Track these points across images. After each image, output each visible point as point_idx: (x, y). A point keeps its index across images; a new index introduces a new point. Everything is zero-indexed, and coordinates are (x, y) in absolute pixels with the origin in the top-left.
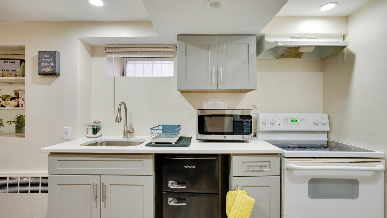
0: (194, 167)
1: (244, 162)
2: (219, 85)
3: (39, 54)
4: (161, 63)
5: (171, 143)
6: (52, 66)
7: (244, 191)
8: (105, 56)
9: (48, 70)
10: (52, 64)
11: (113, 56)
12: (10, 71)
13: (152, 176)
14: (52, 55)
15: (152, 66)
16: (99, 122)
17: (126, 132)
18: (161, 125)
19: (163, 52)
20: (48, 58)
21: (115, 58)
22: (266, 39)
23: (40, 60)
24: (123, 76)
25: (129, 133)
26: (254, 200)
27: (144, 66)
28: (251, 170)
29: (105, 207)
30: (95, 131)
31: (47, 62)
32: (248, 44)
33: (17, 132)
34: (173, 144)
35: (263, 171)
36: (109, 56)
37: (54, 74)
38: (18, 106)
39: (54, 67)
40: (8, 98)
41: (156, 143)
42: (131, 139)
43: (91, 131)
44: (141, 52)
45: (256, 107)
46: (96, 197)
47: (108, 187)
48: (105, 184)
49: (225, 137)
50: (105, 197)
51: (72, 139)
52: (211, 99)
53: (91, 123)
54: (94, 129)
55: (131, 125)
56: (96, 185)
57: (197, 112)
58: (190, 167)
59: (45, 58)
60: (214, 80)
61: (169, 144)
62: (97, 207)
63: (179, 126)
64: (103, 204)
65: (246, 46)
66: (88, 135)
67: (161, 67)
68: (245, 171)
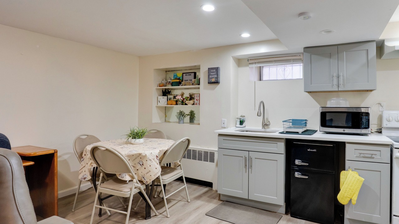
0: (315, 150)
1: (356, 149)
2: (340, 87)
3: (208, 70)
4: (292, 66)
5: (298, 133)
6: (216, 77)
7: (355, 172)
8: (248, 66)
9: (213, 80)
10: (216, 76)
11: (254, 66)
12: (189, 80)
13: (283, 155)
14: (216, 70)
15: (284, 69)
16: (244, 116)
17: (264, 124)
18: (291, 119)
19: (293, 60)
20: (214, 72)
21: (255, 67)
22: (387, 44)
23: (209, 74)
24: (260, 80)
25: (266, 125)
26: (364, 179)
27: (277, 69)
28: (363, 156)
29: (251, 173)
30: (242, 123)
31: (213, 75)
32: (368, 50)
33: (190, 122)
34: (299, 133)
35: (373, 158)
36: (250, 66)
37: (217, 82)
38: (194, 104)
39: (217, 78)
40: (188, 99)
41: (287, 132)
42: (268, 130)
43: (238, 123)
44: (275, 61)
45: (382, 105)
46: (246, 165)
47: (254, 160)
48: (251, 157)
49: (344, 130)
50: (251, 166)
51: (227, 128)
52: (333, 99)
53: (239, 116)
54: (241, 121)
55: (267, 119)
56: (246, 158)
57: (320, 109)
58: (312, 150)
59: (212, 72)
60: (335, 82)
61: (297, 133)
62: (246, 172)
63: (306, 120)
64: (250, 170)
65: (365, 52)
66: (237, 126)
67: (292, 69)
68: (357, 157)
